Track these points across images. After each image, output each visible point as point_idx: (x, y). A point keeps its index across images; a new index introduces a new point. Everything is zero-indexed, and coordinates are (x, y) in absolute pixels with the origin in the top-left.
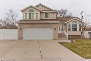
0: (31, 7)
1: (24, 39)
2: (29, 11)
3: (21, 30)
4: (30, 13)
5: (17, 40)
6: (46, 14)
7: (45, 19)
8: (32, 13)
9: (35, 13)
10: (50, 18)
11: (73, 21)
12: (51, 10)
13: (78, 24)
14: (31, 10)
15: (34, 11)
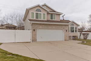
0: (39, 6)
1: (37, 41)
2: (36, 11)
3: (34, 31)
4: (37, 12)
5: (30, 42)
6: (52, 15)
7: (50, 20)
8: (39, 13)
9: (42, 13)
10: (55, 20)
11: (71, 24)
12: (55, 11)
13: (75, 26)
14: (38, 9)
15: (41, 11)
